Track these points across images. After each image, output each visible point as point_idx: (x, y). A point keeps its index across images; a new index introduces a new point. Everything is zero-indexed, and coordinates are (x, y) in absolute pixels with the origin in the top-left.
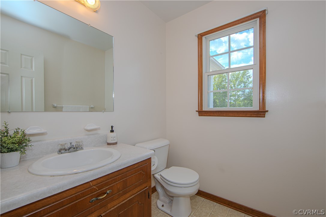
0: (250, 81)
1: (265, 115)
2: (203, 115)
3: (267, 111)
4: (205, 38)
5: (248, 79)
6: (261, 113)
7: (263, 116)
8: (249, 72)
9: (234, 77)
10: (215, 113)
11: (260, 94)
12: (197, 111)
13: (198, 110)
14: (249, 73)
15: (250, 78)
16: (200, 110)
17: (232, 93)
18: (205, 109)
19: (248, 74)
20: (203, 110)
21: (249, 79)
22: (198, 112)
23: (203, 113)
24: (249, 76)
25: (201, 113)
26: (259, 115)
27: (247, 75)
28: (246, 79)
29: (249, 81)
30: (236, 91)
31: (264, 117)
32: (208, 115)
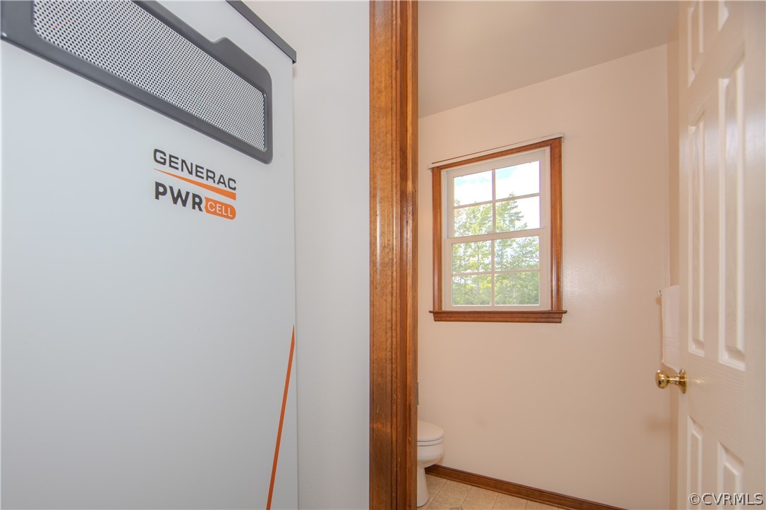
0: (517, 227)
1: (561, 318)
2: (443, 319)
3: (565, 312)
4: (445, 173)
5: (512, 221)
6: (554, 315)
7: (558, 320)
8: (515, 204)
9: (474, 217)
10: (467, 315)
11: (552, 281)
12: (430, 312)
13: (432, 310)
14: (516, 207)
15: (519, 220)
16: (437, 310)
17: (468, 260)
18: (445, 308)
19: (513, 208)
20: (443, 309)
21: (516, 221)
22: (432, 314)
23: (444, 315)
24: (516, 213)
25: (438, 315)
26: (551, 320)
27: (512, 212)
28: (507, 222)
29: (514, 227)
30: (480, 256)
31: (560, 322)
32: (453, 319)
